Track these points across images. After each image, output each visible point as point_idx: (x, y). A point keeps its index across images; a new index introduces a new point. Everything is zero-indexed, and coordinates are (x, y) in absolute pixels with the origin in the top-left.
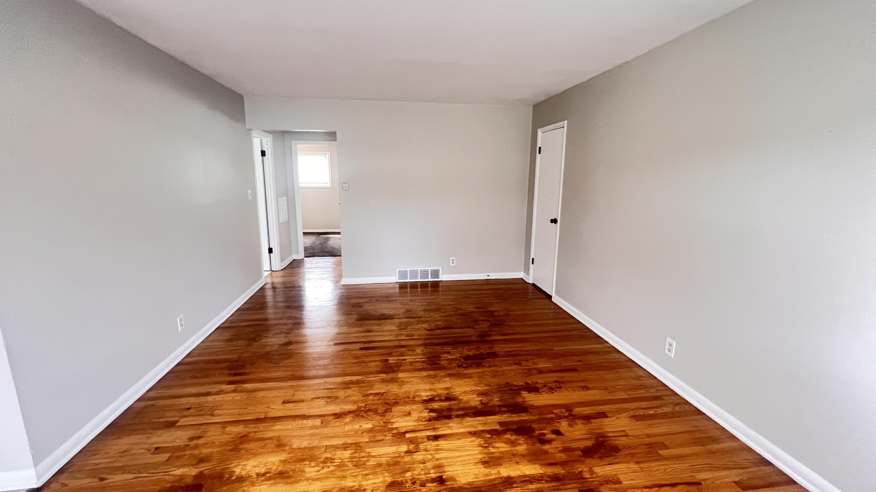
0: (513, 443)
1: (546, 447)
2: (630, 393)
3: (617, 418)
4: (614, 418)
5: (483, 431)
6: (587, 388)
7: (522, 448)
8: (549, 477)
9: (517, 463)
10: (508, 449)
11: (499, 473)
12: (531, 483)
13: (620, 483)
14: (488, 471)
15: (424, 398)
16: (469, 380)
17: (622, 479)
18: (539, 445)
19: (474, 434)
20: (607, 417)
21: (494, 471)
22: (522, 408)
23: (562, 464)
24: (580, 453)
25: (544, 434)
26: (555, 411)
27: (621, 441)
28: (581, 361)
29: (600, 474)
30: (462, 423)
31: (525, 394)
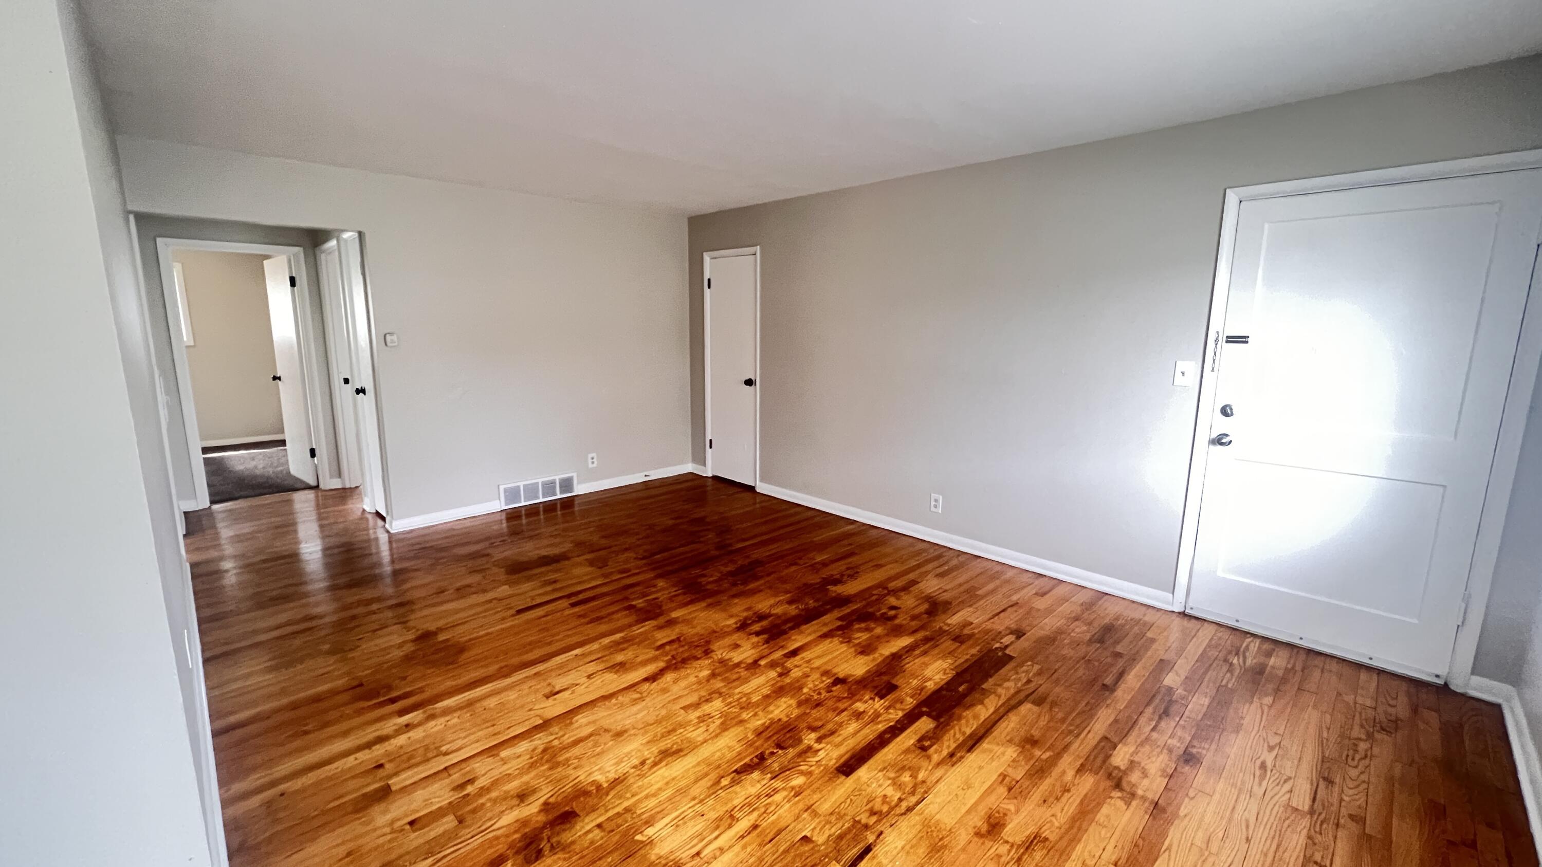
0: (867, 629)
1: (897, 621)
2: (917, 558)
3: (927, 580)
4: (924, 582)
5: (831, 631)
6: (879, 566)
7: (879, 630)
8: (921, 640)
9: (888, 642)
10: (868, 636)
11: (881, 655)
12: (914, 650)
13: (972, 623)
14: (871, 657)
15: (734, 626)
16: (762, 594)
17: (971, 621)
18: (889, 623)
19: (825, 636)
20: (918, 583)
21: (876, 655)
22: (843, 601)
23: (922, 628)
24: (925, 616)
25: (885, 613)
26: (874, 592)
27: (946, 596)
28: (851, 544)
29: (954, 623)
30: (802, 632)
31: (832, 588)
